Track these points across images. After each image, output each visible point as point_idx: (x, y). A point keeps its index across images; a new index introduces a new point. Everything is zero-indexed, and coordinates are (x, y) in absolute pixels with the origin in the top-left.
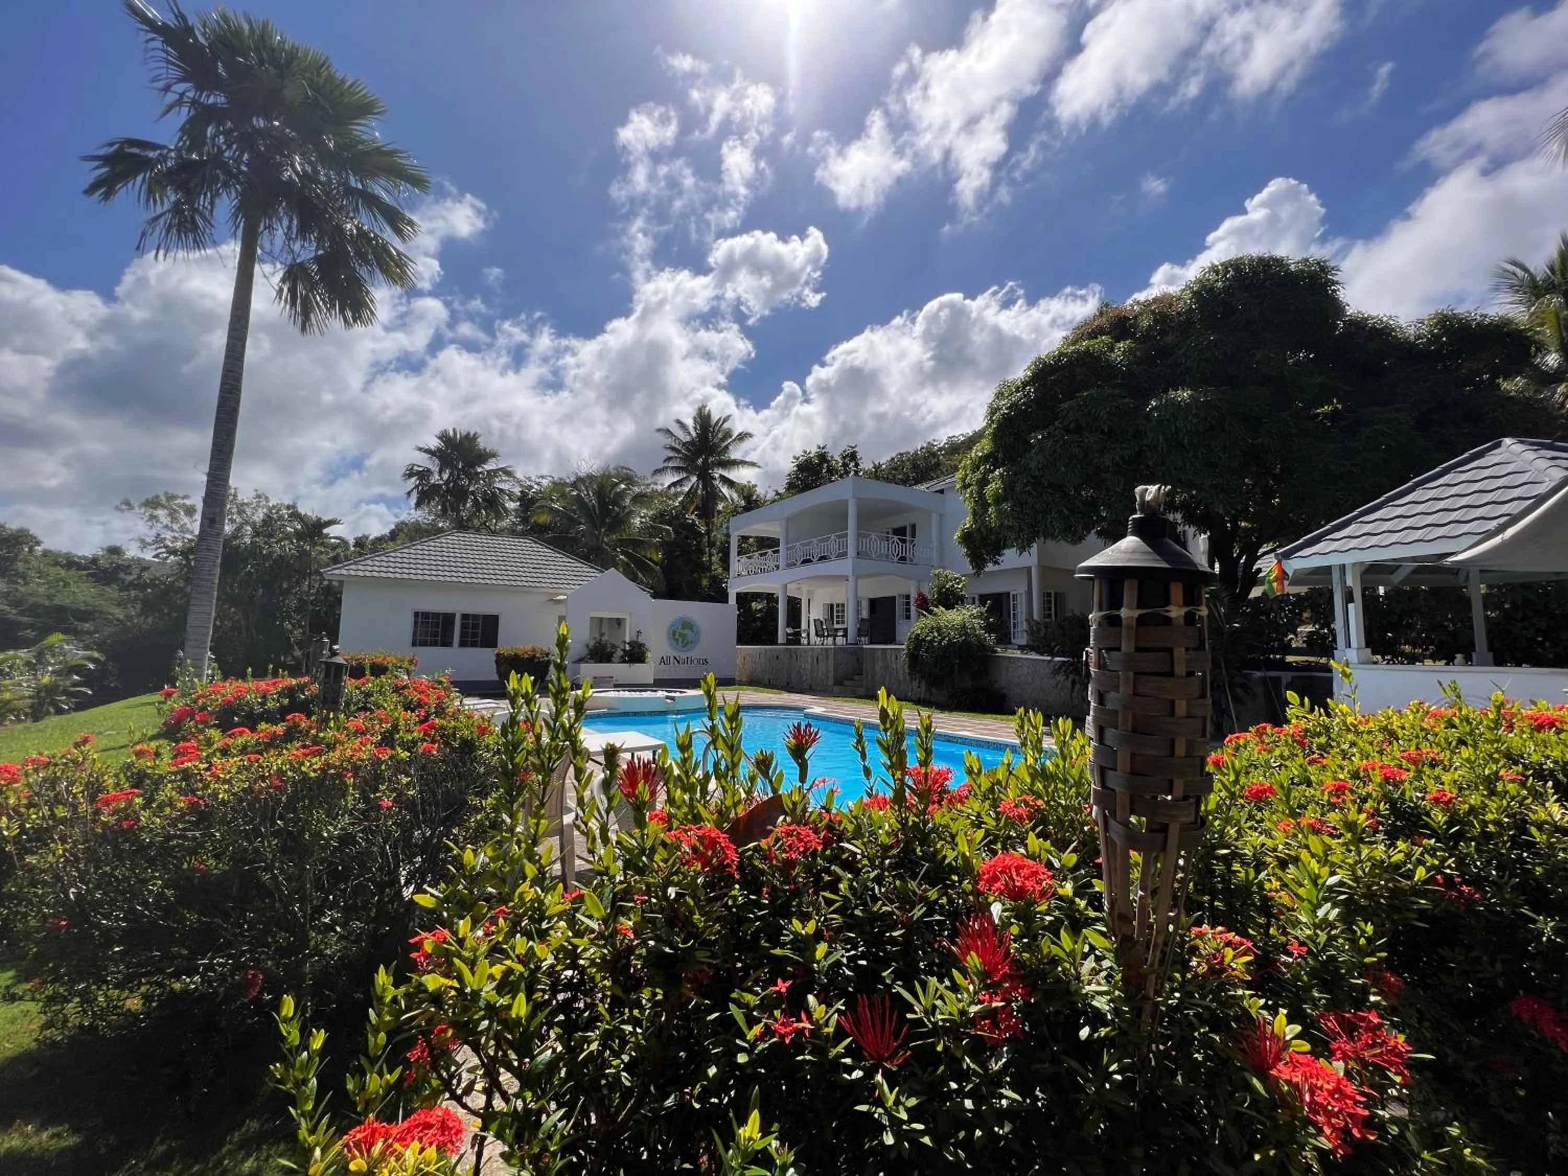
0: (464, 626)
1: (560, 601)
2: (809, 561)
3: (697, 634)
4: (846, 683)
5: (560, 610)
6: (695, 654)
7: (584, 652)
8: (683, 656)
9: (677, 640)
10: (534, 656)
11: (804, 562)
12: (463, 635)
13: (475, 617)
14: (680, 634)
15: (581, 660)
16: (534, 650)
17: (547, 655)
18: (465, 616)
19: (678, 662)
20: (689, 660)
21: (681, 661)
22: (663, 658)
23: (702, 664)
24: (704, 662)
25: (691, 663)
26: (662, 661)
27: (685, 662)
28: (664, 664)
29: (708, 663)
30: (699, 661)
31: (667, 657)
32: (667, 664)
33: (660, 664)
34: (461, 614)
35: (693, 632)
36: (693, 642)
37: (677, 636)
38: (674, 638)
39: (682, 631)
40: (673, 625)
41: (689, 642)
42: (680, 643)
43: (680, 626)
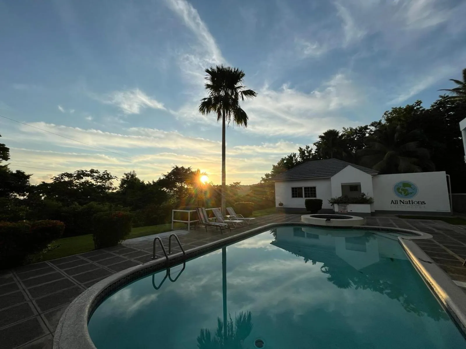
0: (305, 191)
3: (415, 189)
6: (414, 199)
8: (406, 200)
9: (401, 193)
12: (305, 194)
13: (308, 188)
14: (403, 190)
19: (403, 203)
20: (411, 202)
21: (405, 203)
22: (392, 201)
23: (421, 204)
24: (422, 203)
25: (412, 204)
26: (392, 202)
27: (408, 203)
28: (394, 204)
29: (425, 204)
30: (418, 203)
31: (395, 201)
32: (396, 204)
33: (391, 204)
34: (304, 187)
35: (412, 188)
36: (411, 193)
37: (400, 191)
38: (398, 191)
39: (403, 188)
40: (397, 185)
41: (409, 194)
42: (403, 194)
43: (402, 186)
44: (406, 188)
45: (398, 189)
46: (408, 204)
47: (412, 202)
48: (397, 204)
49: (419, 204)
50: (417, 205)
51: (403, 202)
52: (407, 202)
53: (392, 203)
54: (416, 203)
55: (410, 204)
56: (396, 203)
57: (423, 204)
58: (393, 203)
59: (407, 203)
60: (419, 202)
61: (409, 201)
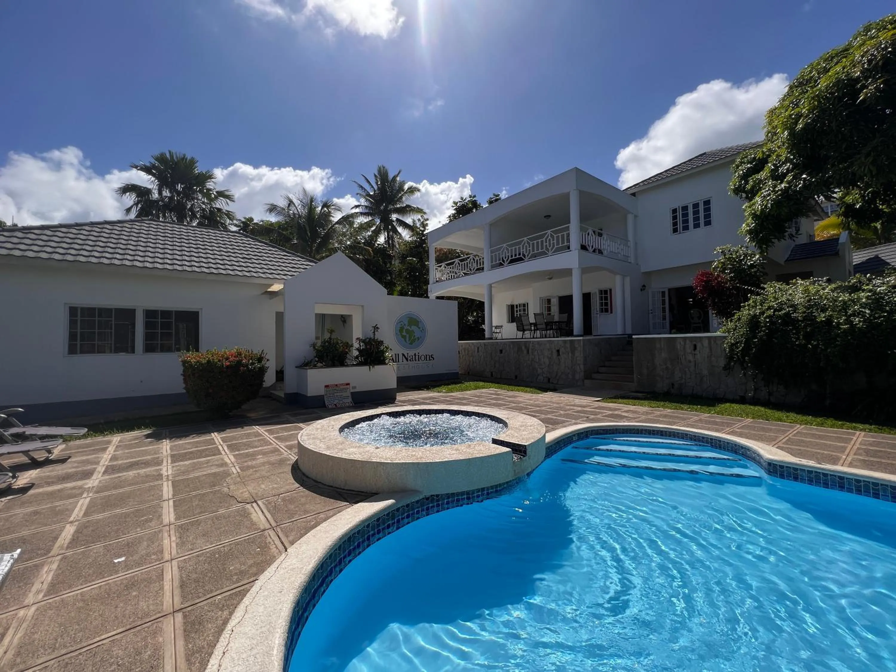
0: (148, 325)
1: (274, 294)
2: (520, 259)
3: (423, 330)
4: (595, 376)
5: (277, 306)
6: (422, 351)
7: (311, 354)
8: (411, 353)
9: (404, 337)
10: (239, 363)
11: (512, 261)
12: (149, 337)
13: (166, 314)
14: (408, 331)
15: (306, 365)
16: (240, 354)
17: (260, 359)
18: (150, 314)
19: (407, 359)
20: (417, 357)
21: (409, 358)
23: (429, 360)
24: (431, 358)
25: (419, 360)
26: (392, 359)
27: (414, 359)
29: (434, 359)
30: (426, 358)
31: (396, 355)
32: (396, 362)
34: (143, 310)
35: (419, 328)
36: (418, 339)
37: (404, 334)
38: (401, 335)
39: (409, 328)
40: (400, 321)
41: (415, 339)
42: (407, 339)
43: (406, 323)
44: (414, 328)
45: (401, 330)
46: (413, 361)
47: (419, 356)
48: (398, 361)
49: (427, 360)
50: (425, 361)
51: (407, 357)
52: (412, 356)
54: (423, 358)
57: (431, 360)
59: (412, 359)
60: (426, 355)
61: (415, 355)
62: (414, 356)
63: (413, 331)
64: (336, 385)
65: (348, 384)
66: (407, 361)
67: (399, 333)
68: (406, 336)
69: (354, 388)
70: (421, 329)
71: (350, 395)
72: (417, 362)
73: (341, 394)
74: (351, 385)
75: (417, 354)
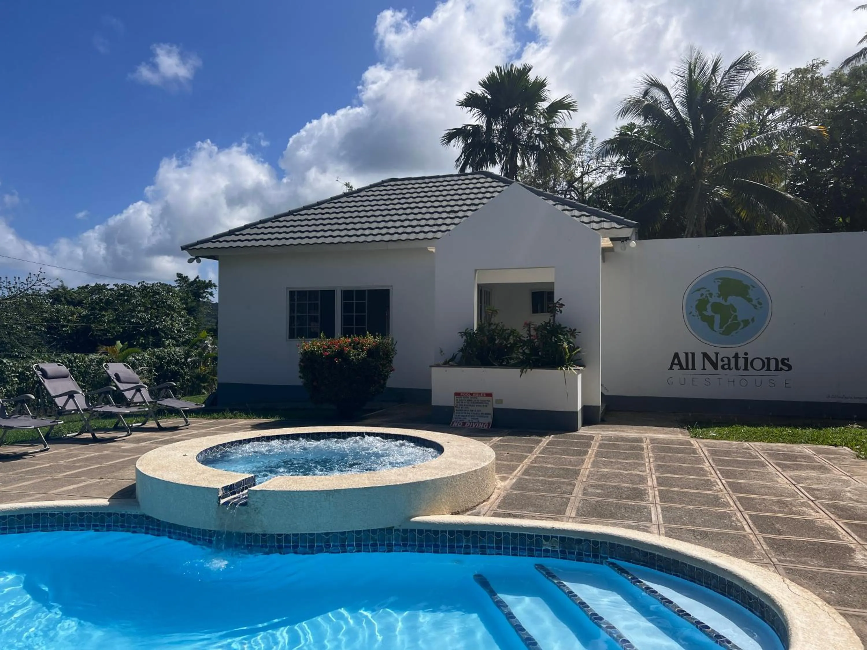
0: (346, 308)
3: (760, 305)
6: (755, 349)
8: (727, 352)
9: (709, 320)
12: (346, 320)
13: (360, 293)
14: (716, 307)
18: (347, 294)
19: (715, 366)
20: (741, 362)
21: (720, 364)
22: (676, 355)
23: (777, 369)
24: (780, 365)
25: (746, 369)
26: (676, 362)
27: (733, 365)
28: (682, 368)
29: (790, 368)
30: (766, 364)
31: (687, 354)
32: (687, 368)
33: (671, 368)
34: (341, 291)
35: (750, 300)
36: (746, 323)
37: (709, 312)
38: (701, 315)
39: (721, 300)
40: (697, 289)
41: (739, 324)
42: (716, 326)
43: (715, 291)
44: (732, 300)
45: (701, 305)
46: (729, 368)
47: (746, 360)
48: (693, 368)
49: (769, 369)
50: (763, 372)
51: (714, 359)
52: (729, 360)
53: (673, 363)
54: (758, 364)
55: (737, 368)
56: (690, 367)
57: (782, 369)
58: (680, 364)
59: (729, 364)
60: (768, 359)
61: (736, 356)
62: (733, 361)
63: (732, 307)
64: (472, 394)
65: (490, 395)
66: (715, 367)
67: (695, 312)
68: (713, 317)
69: (500, 401)
70: (755, 302)
71: (491, 411)
72: (741, 372)
73: (478, 408)
74: (495, 397)
75: (741, 355)
